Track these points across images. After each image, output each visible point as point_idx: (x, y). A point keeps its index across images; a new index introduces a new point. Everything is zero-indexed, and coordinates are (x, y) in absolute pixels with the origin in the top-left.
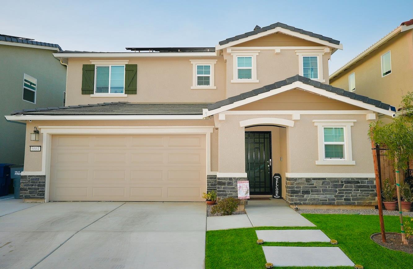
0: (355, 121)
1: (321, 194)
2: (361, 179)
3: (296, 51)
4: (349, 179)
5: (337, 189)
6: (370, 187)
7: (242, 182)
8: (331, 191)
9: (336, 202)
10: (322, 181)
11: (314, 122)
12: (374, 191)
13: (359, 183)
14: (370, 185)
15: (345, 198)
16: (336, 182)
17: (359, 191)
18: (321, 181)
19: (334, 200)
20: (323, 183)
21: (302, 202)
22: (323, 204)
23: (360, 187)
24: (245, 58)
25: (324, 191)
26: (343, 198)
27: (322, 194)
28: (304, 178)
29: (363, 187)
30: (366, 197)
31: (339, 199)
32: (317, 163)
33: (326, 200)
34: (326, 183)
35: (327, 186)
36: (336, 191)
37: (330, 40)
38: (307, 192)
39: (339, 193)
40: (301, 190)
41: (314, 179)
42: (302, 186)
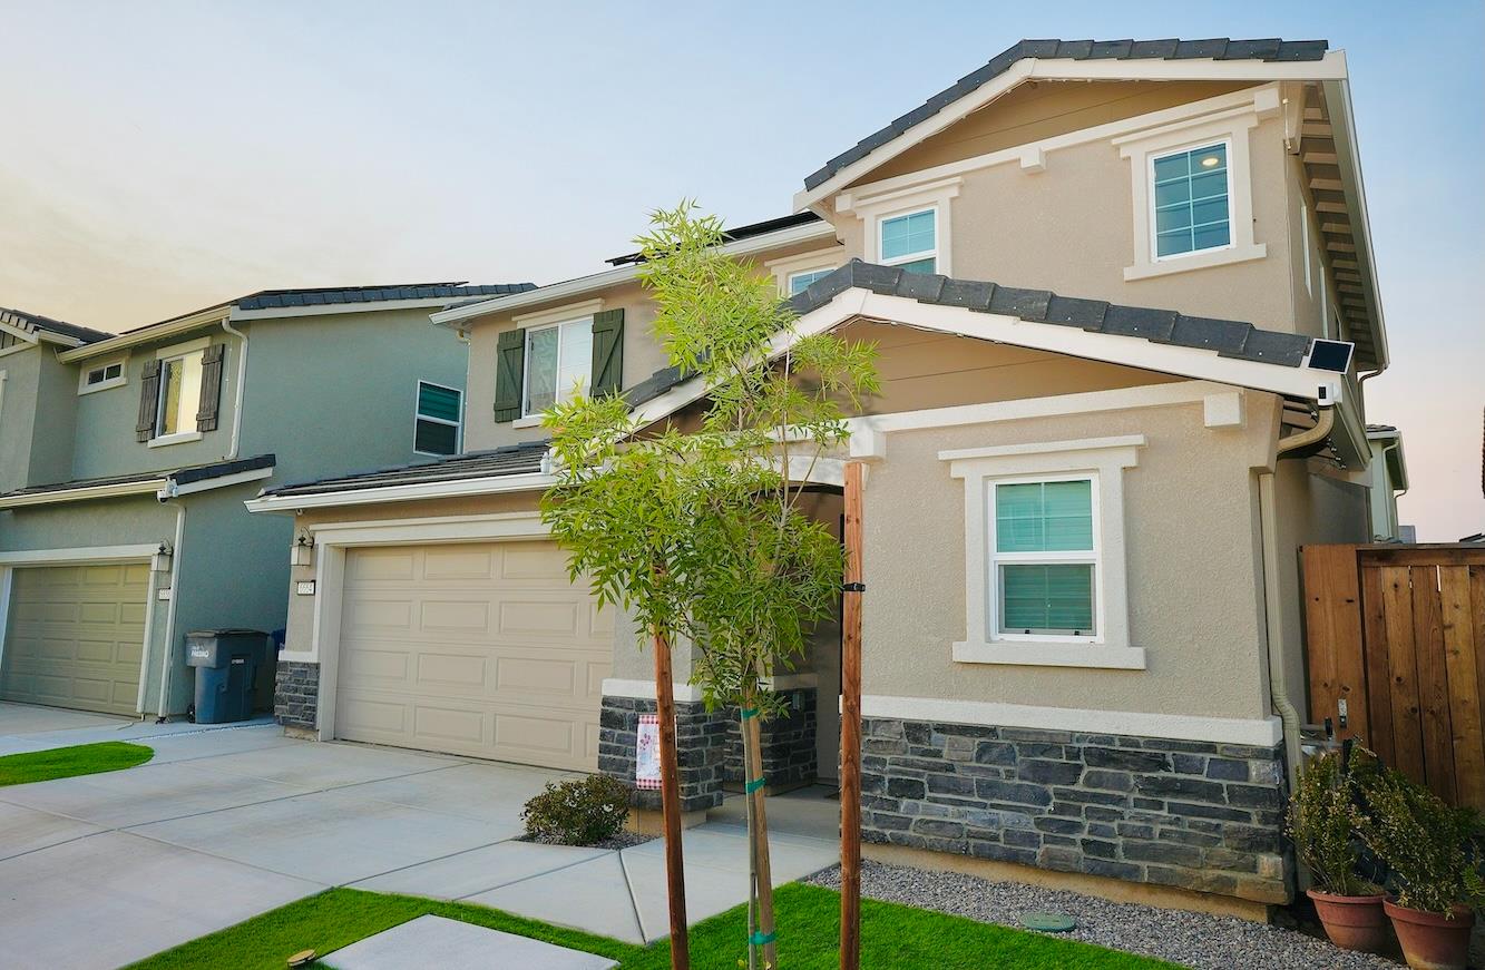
1: (970, 804)
2: (1173, 744)
3: (1115, 142)
4: (1109, 739)
5: (1051, 788)
6: (1225, 795)
7: (650, 720)
8: (1016, 793)
9: (1039, 852)
10: (977, 741)
11: (948, 462)
12: (1246, 817)
13: (1164, 766)
14: (1225, 783)
15: (1085, 835)
16: (1045, 750)
17: (1164, 813)
18: (972, 744)
19: (1032, 839)
20: (983, 750)
21: (888, 832)
22: (983, 856)
23: (1167, 787)
24: (912, 217)
25: (988, 789)
26: (1078, 837)
27: (976, 805)
28: (900, 721)
29: (1185, 789)
30: (1201, 850)
31: (1055, 841)
32: (961, 652)
33: (995, 838)
34: (995, 752)
35: (1002, 769)
36: (1045, 800)
37: (1273, 51)
38: (911, 789)
39: (1060, 809)
40: (887, 777)
41: (943, 728)
42: (888, 758)
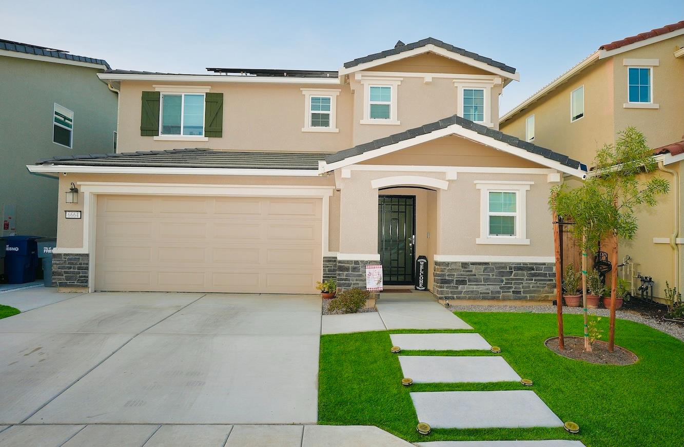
0: (533, 183)
1: (481, 285)
2: (536, 264)
3: (454, 80)
4: (520, 264)
5: (504, 278)
6: (548, 275)
7: (373, 267)
8: (495, 280)
9: (501, 295)
10: (484, 267)
11: (476, 184)
12: (552, 280)
13: (533, 269)
14: (547, 272)
15: (513, 290)
16: (503, 268)
17: (533, 281)
18: (482, 267)
19: (499, 292)
20: (485, 269)
21: (455, 296)
22: (484, 298)
23: (534, 275)
24: (382, 88)
25: (486, 280)
26: (511, 290)
27: (483, 285)
28: (459, 262)
29: (539, 275)
30: (541, 290)
31: (505, 292)
32: (478, 241)
33: (489, 293)
34: (489, 270)
35: (491, 274)
36: (502, 281)
37: (503, 67)
38: (463, 282)
39: (506, 283)
40: (455, 280)
41: (473, 264)
42: (455, 274)
